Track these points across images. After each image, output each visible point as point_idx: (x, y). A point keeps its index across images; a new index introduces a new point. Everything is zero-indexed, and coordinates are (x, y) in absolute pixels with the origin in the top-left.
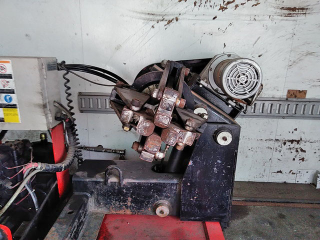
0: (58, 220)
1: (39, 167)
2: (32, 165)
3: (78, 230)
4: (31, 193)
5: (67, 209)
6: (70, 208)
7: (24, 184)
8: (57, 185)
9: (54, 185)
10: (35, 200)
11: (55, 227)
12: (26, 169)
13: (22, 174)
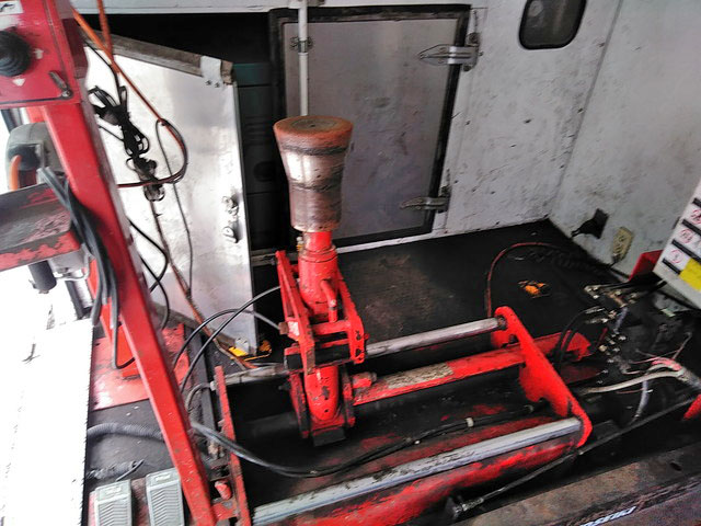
0: (651, 460)
1: (679, 373)
2: (671, 364)
3: (669, 495)
4: (645, 391)
5: (675, 455)
6: (681, 459)
7: (643, 380)
8: (689, 405)
9: (685, 403)
10: (643, 402)
11: (642, 466)
12: (660, 362)
13: (650, 364)
